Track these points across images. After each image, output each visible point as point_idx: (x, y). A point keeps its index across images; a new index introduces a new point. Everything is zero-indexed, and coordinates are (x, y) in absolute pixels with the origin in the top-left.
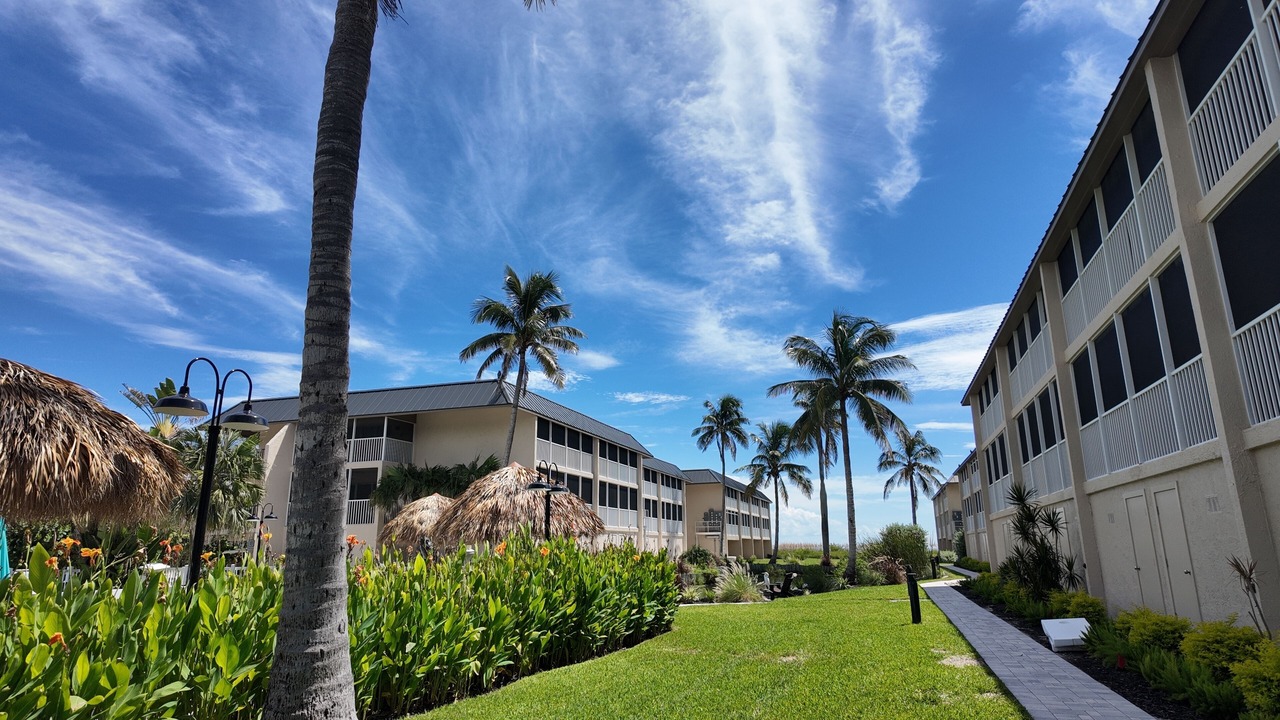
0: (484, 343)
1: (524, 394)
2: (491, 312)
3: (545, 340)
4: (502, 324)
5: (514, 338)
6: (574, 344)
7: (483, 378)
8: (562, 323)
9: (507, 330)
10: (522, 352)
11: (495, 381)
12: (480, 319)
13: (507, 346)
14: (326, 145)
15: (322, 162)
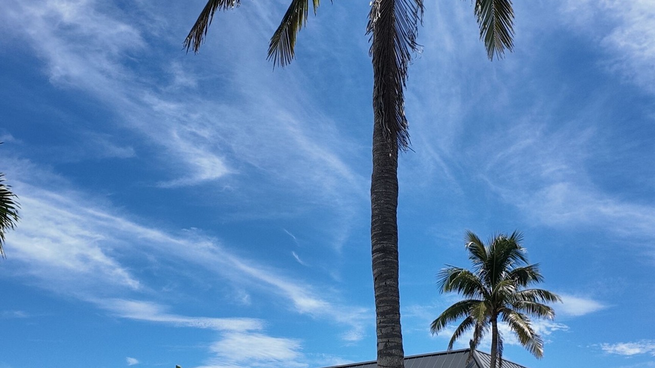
0: (453, 312)
1: (500, 364)
2: (458, 280)
3: (516, 306)
4: (470, 291)
5: (483, 307)
6: (548, 308)
7: (455, 348)
8: (531, 287)
9: (478, 296)
10: (494, 321)
11: (467, 350)
12: (448, 288)
13: (477, 316)
14: (379, 246)
15: (377, 258)
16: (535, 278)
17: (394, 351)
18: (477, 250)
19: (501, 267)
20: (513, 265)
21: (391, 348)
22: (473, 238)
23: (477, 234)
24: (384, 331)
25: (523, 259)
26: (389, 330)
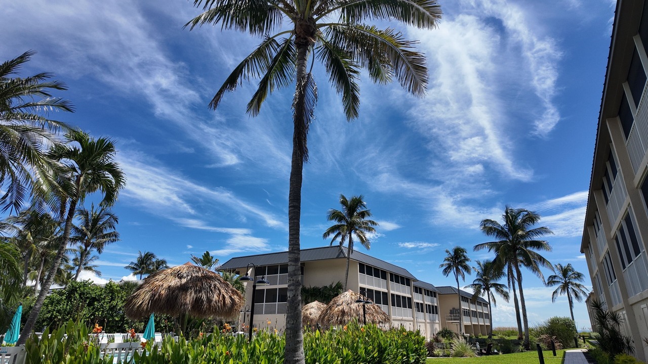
0: (332, 229)
1: (352, 252)
2: (335, 215)
3: (360, 227)
4: (340, 220)
5: (346, 227)
6: (373, 229)
7: (333, 245)
8: (366, 219)
9: (343, 223)
10: (350, 234)
11: (338, 246)
12: (332, 219)
13: (343, 231)
14: (292, 205)
15: (291, 210)
16: (369, 215)
17: (296, 251)
18: (344, 202)
19: (354, 210)
20: (359, 210)
21: (295, 250)
22: (343, 197)
23: (345, 196)
24: (292, 242)
25: (364, 207)
26: (294, 242)
